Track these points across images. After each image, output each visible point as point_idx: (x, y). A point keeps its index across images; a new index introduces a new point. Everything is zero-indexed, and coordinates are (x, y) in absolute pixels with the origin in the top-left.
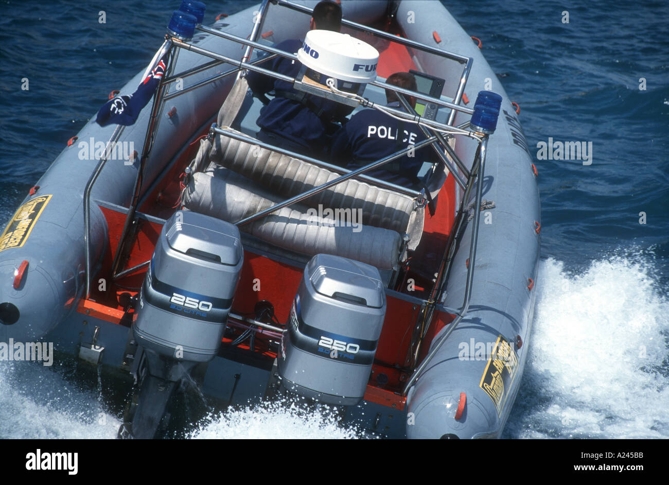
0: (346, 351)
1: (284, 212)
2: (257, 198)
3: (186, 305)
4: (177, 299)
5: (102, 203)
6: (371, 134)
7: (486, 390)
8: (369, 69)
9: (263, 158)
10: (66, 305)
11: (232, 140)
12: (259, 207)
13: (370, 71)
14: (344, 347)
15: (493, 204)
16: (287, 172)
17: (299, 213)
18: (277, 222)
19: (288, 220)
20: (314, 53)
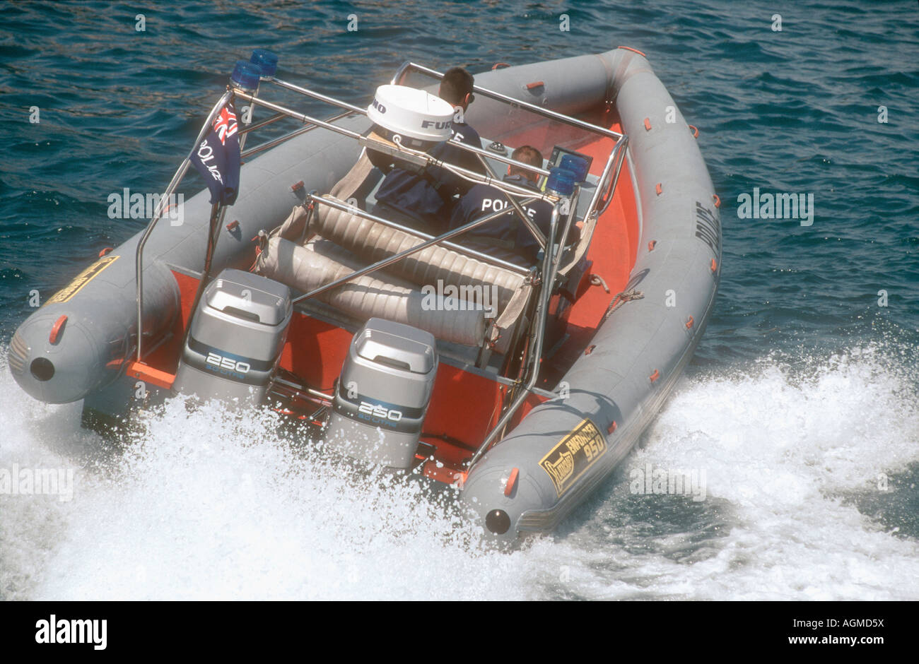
0: (387, 417)
1: (364, 281)
2: (337, 265)
3: (222, 365)
4: (213, 359)
5: (174, 267)
6: (485, 208)
7: (546, 469)
8: (440, 126)
9: (364, 230)
10: (108, 365)
11: (333, 210)
12: (337, 275)
13: (442, 128)
14: (386, 414)
15: (641, 294)
16: (389, 245)
17: (382, 283)
18: (356, 291)
19: (368, 290)
20: (382, 108)
